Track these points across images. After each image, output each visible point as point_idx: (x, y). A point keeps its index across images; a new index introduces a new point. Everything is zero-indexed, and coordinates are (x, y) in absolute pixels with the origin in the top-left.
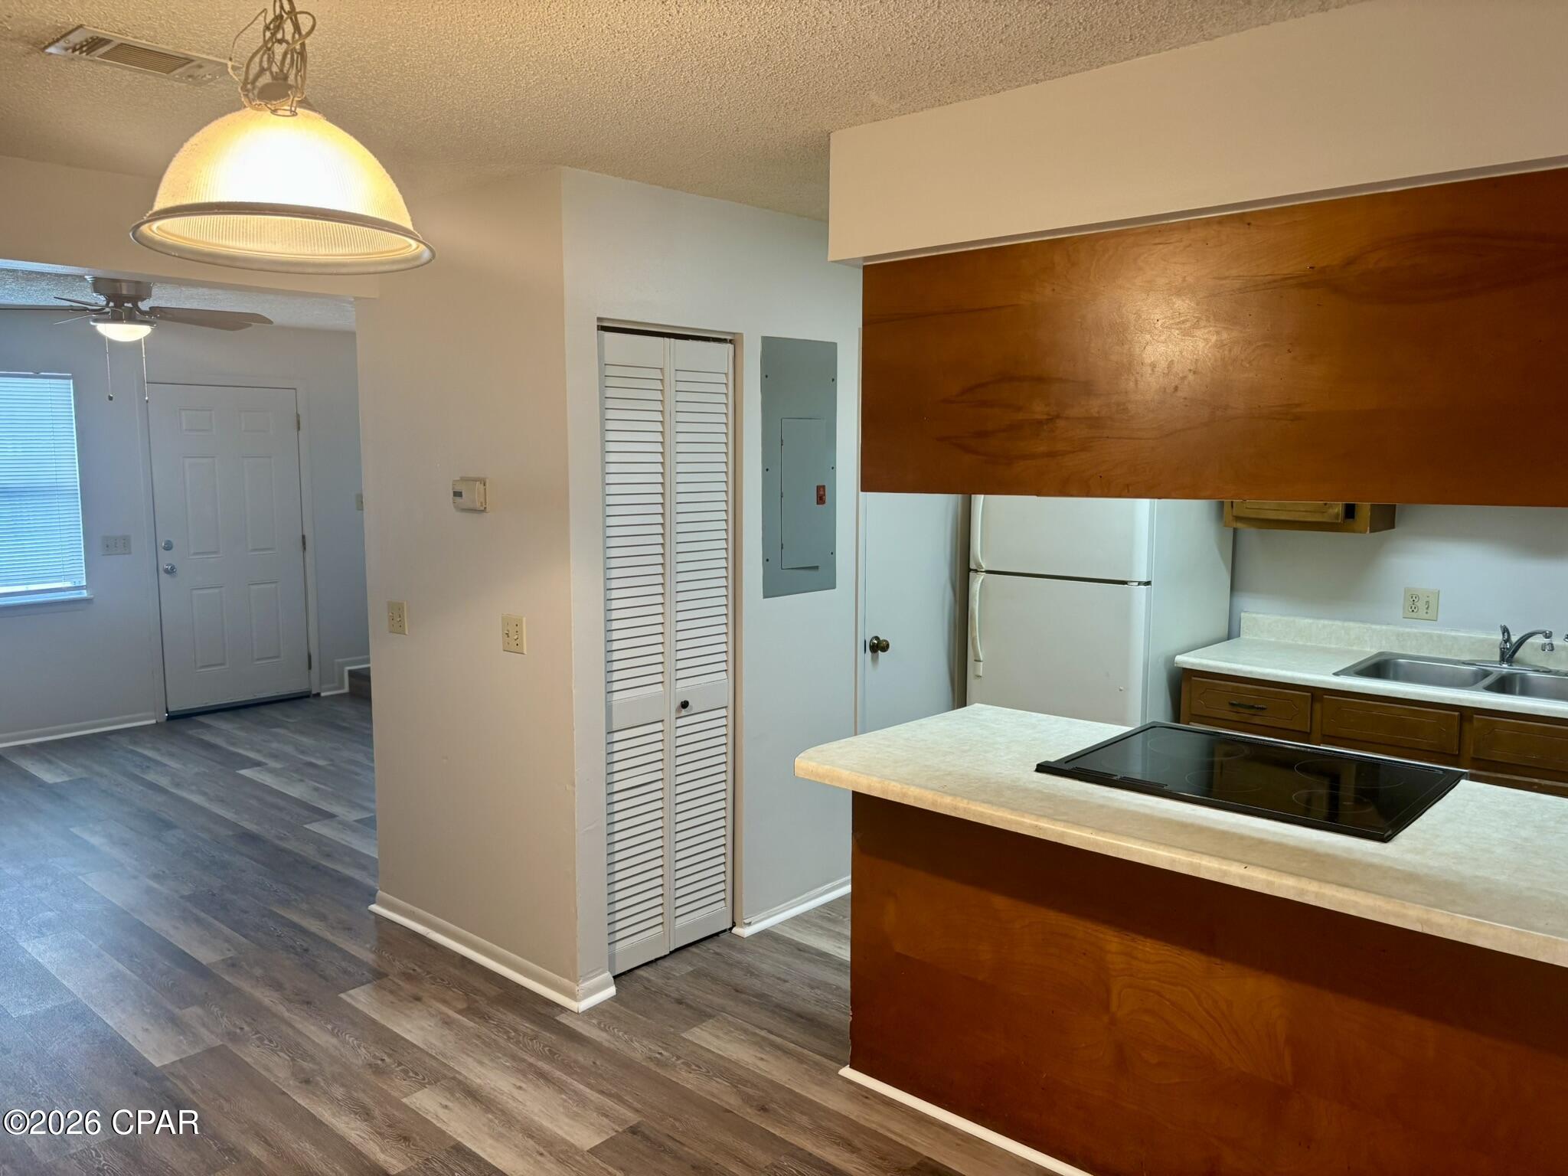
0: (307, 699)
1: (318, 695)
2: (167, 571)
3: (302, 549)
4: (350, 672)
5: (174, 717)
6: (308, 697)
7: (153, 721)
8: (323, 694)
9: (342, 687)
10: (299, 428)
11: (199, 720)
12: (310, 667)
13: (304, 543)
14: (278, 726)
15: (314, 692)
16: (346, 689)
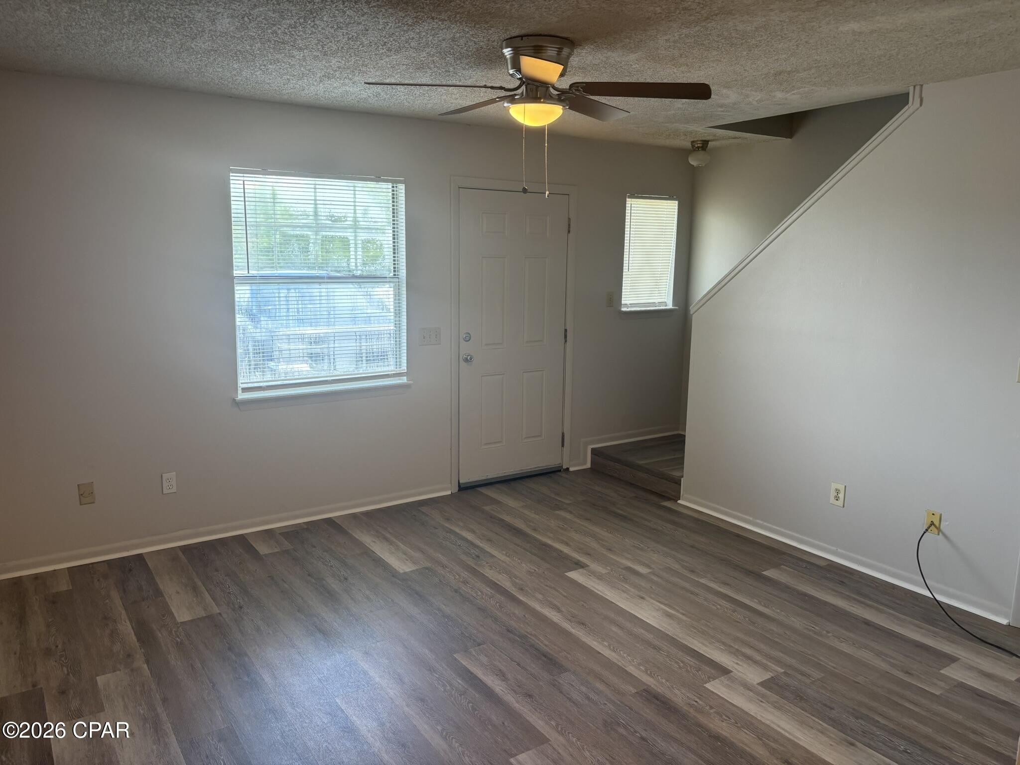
0: (559, 473)
1: (568, 469)
2: (466, 360)
3: (564, 341)
4: (593, 450)
5: (463, 488)
6: (560, 471)
7: (449, 493)
8: (571, 469)
9: (585, 463)
10: (569, 232)
11: (481, 491)
12: (563, 445)
13: (566, 337)
14: (560, 509)
15: (564, 467)
16: (588, 465)
